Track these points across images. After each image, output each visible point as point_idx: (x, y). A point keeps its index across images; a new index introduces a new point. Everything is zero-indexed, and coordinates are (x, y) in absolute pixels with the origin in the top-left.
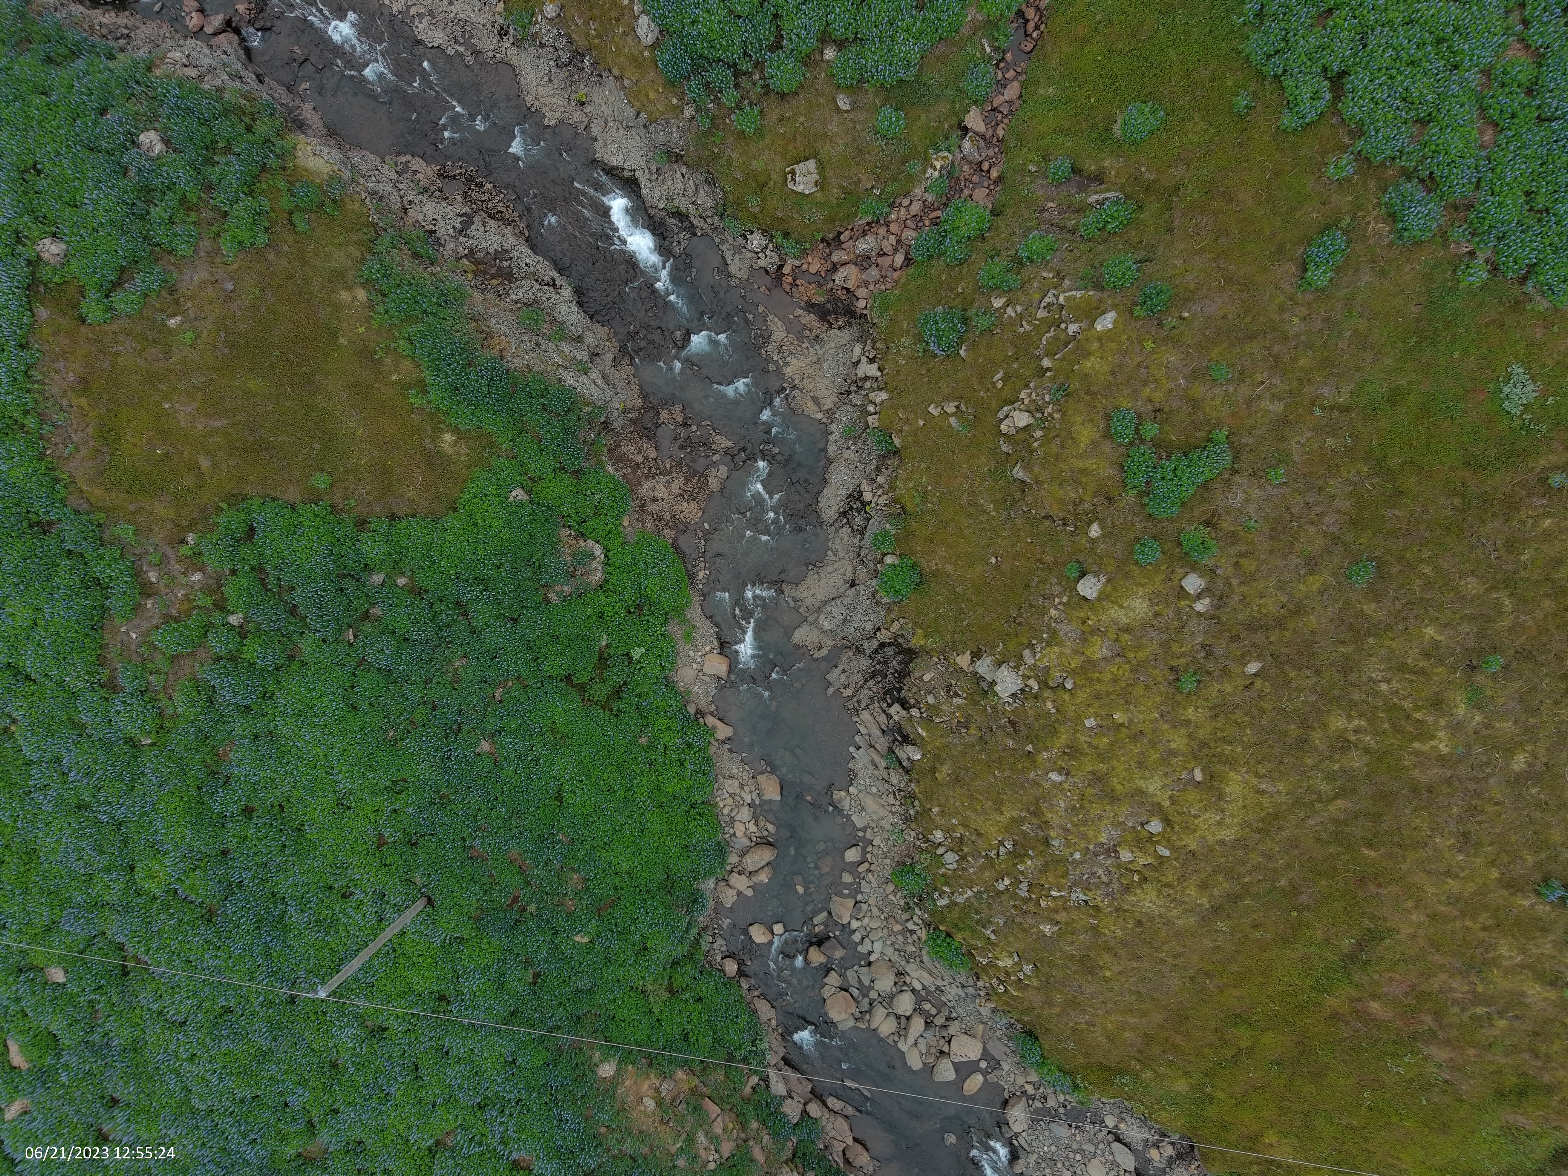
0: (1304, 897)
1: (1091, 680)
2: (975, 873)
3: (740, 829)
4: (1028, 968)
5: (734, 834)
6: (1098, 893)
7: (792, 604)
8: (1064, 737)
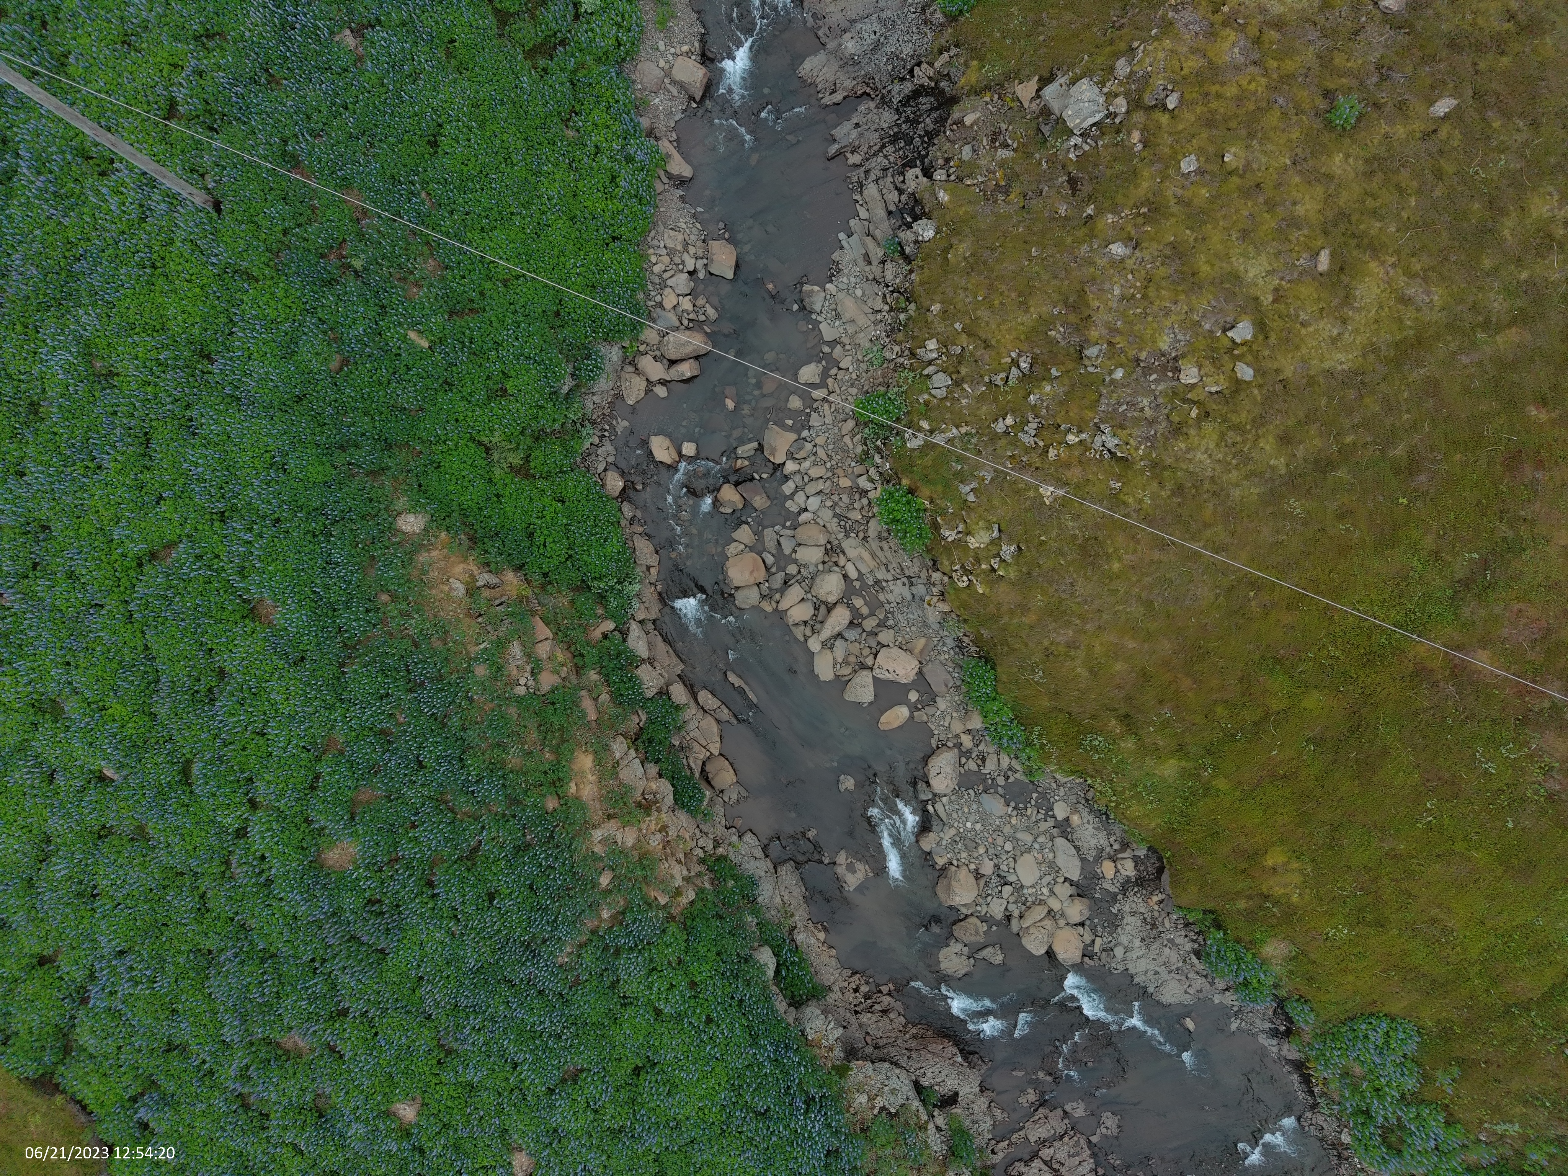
0: (1422, 478)
1: (1207, 94)
2: (969, 404)
3: (669, 300)
4: (1008, 550)
5: (660, 305)
6: (1135, 432)
7: (810, 22)
8: (1145, 185)
